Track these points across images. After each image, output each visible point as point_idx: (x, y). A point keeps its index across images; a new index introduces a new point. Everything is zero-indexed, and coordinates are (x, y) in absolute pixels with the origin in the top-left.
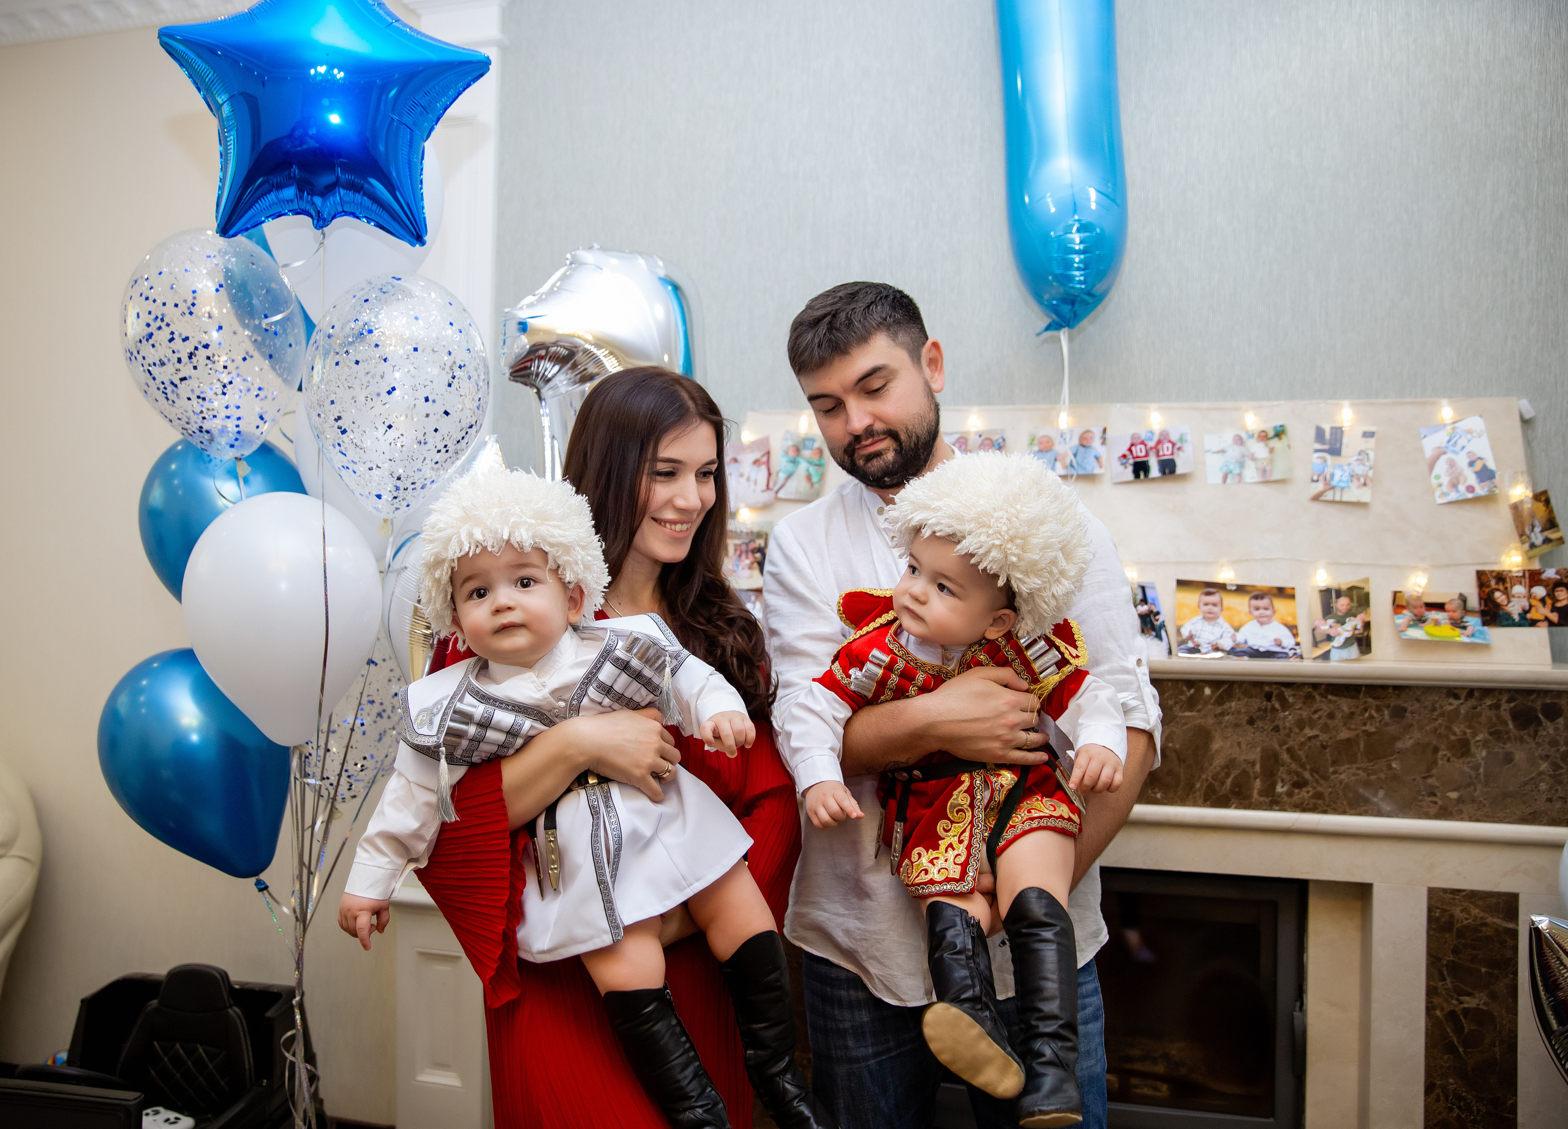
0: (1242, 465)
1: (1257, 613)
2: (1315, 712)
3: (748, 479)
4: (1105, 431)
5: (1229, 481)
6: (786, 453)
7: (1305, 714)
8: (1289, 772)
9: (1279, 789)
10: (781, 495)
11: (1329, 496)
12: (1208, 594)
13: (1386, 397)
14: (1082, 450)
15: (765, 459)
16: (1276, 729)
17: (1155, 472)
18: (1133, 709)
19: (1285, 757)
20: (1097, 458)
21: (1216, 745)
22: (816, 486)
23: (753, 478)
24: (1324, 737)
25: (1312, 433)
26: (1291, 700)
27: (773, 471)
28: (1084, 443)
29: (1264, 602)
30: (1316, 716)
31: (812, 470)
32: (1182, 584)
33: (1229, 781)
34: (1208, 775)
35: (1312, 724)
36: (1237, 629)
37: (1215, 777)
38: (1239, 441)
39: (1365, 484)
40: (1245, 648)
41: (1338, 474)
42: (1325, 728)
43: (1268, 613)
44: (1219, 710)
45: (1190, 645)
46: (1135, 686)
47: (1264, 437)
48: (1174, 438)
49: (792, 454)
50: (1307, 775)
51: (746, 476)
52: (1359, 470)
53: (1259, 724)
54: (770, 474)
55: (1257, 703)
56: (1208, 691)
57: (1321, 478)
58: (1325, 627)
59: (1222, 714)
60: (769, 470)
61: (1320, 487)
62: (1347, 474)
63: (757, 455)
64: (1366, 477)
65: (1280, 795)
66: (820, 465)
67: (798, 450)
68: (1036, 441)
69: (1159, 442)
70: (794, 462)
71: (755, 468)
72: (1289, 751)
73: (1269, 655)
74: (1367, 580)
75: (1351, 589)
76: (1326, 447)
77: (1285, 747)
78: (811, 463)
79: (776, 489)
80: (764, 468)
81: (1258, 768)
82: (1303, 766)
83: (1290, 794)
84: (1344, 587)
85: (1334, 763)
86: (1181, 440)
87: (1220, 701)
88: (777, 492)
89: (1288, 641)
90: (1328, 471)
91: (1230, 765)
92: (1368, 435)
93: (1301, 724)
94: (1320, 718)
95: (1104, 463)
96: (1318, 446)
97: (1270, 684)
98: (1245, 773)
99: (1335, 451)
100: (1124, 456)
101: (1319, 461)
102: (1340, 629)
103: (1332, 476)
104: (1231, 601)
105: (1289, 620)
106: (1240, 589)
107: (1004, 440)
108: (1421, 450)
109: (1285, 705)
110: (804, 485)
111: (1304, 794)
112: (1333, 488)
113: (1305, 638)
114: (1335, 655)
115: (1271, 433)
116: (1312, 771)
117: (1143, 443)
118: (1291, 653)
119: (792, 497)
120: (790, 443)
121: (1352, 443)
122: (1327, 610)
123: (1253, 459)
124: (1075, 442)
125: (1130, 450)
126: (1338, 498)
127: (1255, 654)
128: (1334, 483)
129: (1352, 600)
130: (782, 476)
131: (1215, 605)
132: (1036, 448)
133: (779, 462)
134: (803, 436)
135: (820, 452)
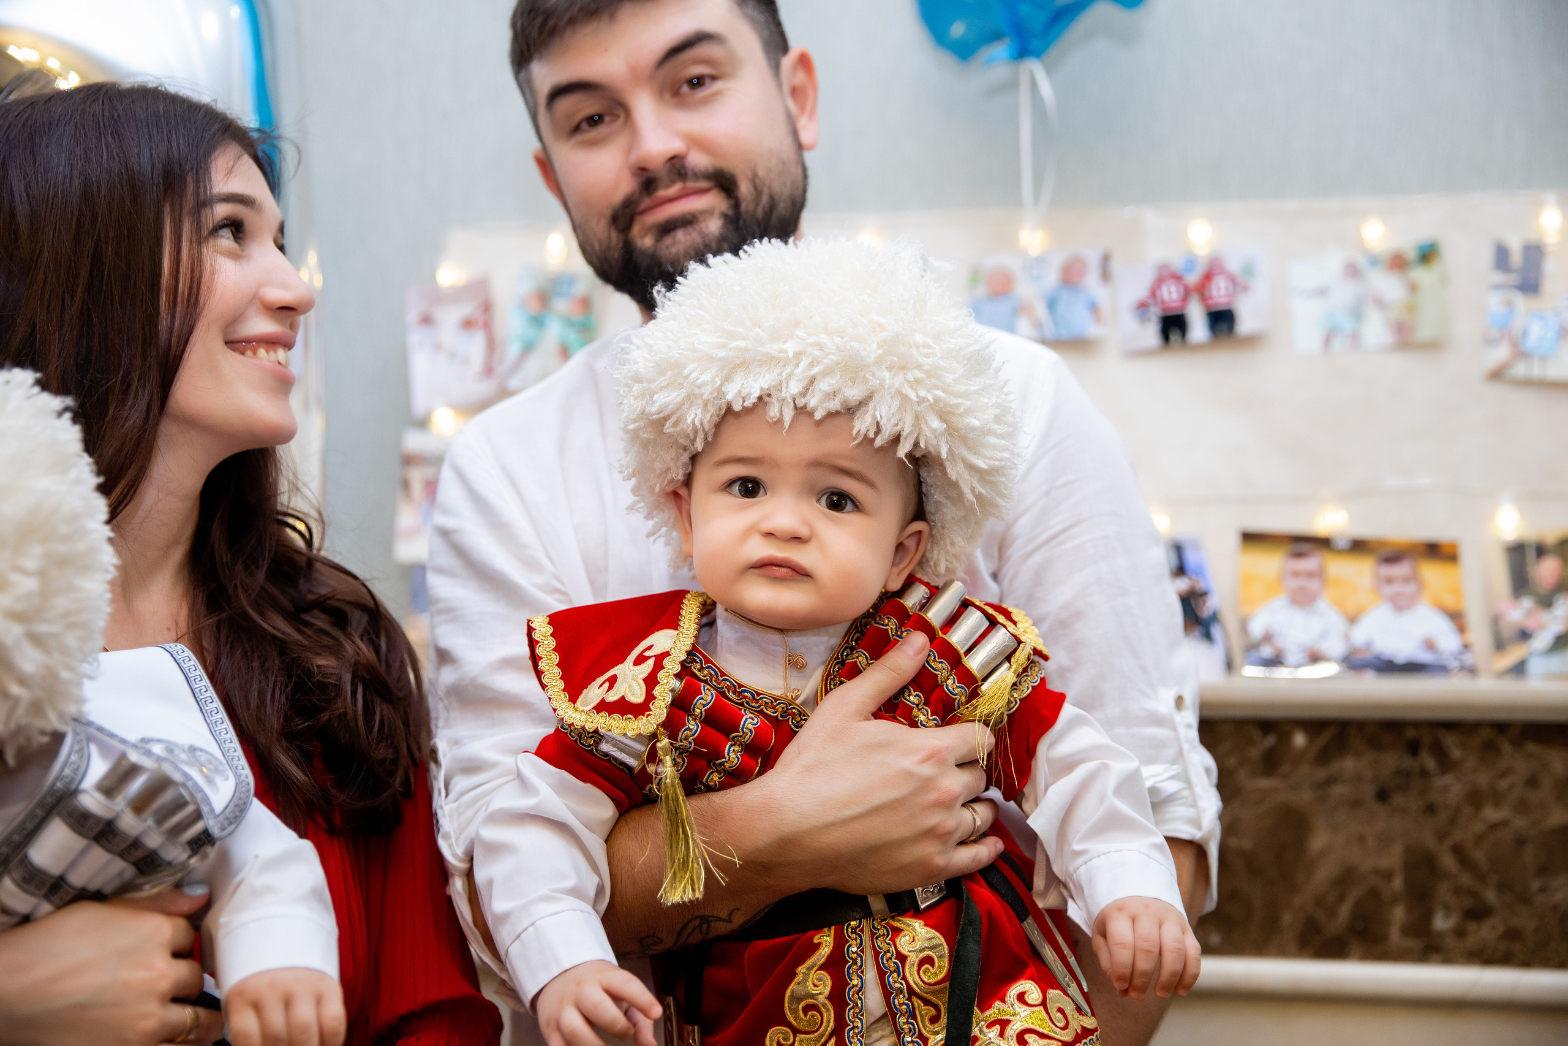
0: (1357, 314)
1: (1389, 590)
2: (1503, 775)
3: (452, 356)
4: (1106, 257)
5: (1337, 344)
6: (523, 304)
7: (1483, 779)
8: (1458, 891)
9: (1441, 922)
10: (513, 383)
11: (1520, 370)
12: (1299, 555)
14: (1065, 292)
15: (482, 318)
16: (1430, 809)
17: (1198, 328)
18: (1170, 799)
19: (1448, 862)
20: (1094, 309)
21: (1319, 841)
23: (460, 353)
24: (1520, 823)
25: (1487, 256)
26: (1456, 753)
27: (498, 338)
29: (1401, 570)
30: (1503, 784)
31: (572, 335)
32: (1251, 538)
33: (1344, 911)
34: (1303, 899)
35: (1497, 798)
36: (1352, 619)
37: (1319, 901)
38: (1353, 271)
40: (1367, 656)
41: (1536, 329)
42: (1522, 807)
43: (1410, 588)
44: (1321, 774)
45: (1267, 652)
46: (1171, 752)
47: (1398, 263)
48: (1233, 265)
49: (534, 306)
50: (1490, 896)
51: (447, 349)
53: (1398, 799)
54: (491, 345)
55: (1392, 760)
56: (1299, 740)
57: (1505, 338)
58: (1518, 612)
59: (1329, 782)
60: (490, 336)
61: (1500, 354)
62: (1551, 328)
63: (466, 309)
65: (1441, 934)
66: (586, 327)
67: (544, 299)
68: (980, 279)
69: (1208, 277)
70: (537, 322)
71: (464, 334)
72: (1458, 850)
73: (1412, 668)
77: (1449, 843)
78: (568, 322)
79: (501, 371)
80: (480, 335)
81: (1398, 883)
82: (1482, 878)
83: (1460, 932)
85: (1543, 871)
86: (1249, 270)
87: (1324, 757)
88: (503, 377)
89: (1448, 641)
90: (1517, 325)
91: (1346, 877)
93: (1476, 799)
94: (1511, 787)
95: (1106, 316)
96: (1498, 277)
97: (1416, 724)
98: (1374, 894)
99: (1530, 286)
100: (1143, 304)
101: (1500, 306)
102: (1544, 617)
103: (1525, 332)
104: (1341, 568)
105: (1450, 601)
106: (1358, 547)
109: (1446, 764)
111: (1486, 932)
112: (1527, 355)
113: (1479, 635)
114: (1537, 666)
115: (1411, 255)
116: (1503, 887)
117: (1177, 278)
118: (1454, 664)
120: (530, 286)
121: (1561, 270)
122: (1521, 583)
123: (1380, 303)
124: (1052, 278)
125: (1153, 294)
126: (1535, 375)
127: (1387, 667)
128: (1528, 345)
130: (515, 349)
131: (1311, 575)
132: (982, 291)
133: (508, 321)
134: (553, 271)
135: (587, 303)
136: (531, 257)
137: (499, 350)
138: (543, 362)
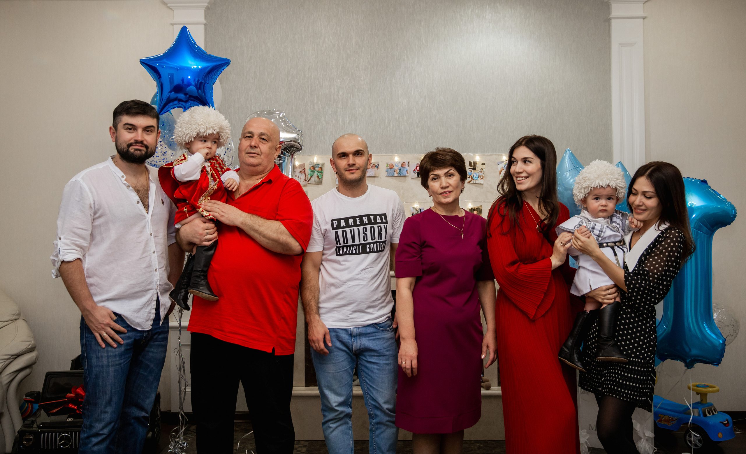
3: (298, 177)
4: (409, 162)
6: (311, 169)
10: (309, 183)
11: (472, 182)
13: (489, 153)
14: (402, 168)
15: (304, 171)
20: (407, 171)
22: (321, 179)
23: (300, 177)
27: (307, 175)
28: (403, 166)
31: (319, 174)
39: (482, 179)
41: (475, 175)
49: (312, 169)
51: (297, 176)
52: (481, 174)
54: (305, 176)
57: (470, 177)
60: (305, 174)
61: (470, 179)
62: (477, 176)
63: (301, 170)
64: (482, 176)
66: (321, 173)
67: (314, 168)
68: (388, 165)
71: (300, 173)
74: (481, 206)
75: (477, 208)
76: (472, 167)
78: (318, 172)
79: (308, 180)
80: (303, 174)
84: (476, 208)
88: (308, 182)
92: (483, 164)
95: (409, 172)
99: (474, 169)
100: (415, 170)
101: (470, 172)
103: (473, 176)
107: (379, 165)
108: (498, 169)
110: (317, 179)
112: (474, 179)
119: (313, 183)
120: (312, 166)
121: (479, 167)
124: (400, 166)
125: (416, 168)
126: (475, 183)
128: (474, 178)
129: (477, 212)
130: (309, 176)
132: (388, 168)
133: (308, 172)
134: (315, 163)
135: (321, 168)
136: (311, 161)
137: (307, 177)
138: (314, 179)
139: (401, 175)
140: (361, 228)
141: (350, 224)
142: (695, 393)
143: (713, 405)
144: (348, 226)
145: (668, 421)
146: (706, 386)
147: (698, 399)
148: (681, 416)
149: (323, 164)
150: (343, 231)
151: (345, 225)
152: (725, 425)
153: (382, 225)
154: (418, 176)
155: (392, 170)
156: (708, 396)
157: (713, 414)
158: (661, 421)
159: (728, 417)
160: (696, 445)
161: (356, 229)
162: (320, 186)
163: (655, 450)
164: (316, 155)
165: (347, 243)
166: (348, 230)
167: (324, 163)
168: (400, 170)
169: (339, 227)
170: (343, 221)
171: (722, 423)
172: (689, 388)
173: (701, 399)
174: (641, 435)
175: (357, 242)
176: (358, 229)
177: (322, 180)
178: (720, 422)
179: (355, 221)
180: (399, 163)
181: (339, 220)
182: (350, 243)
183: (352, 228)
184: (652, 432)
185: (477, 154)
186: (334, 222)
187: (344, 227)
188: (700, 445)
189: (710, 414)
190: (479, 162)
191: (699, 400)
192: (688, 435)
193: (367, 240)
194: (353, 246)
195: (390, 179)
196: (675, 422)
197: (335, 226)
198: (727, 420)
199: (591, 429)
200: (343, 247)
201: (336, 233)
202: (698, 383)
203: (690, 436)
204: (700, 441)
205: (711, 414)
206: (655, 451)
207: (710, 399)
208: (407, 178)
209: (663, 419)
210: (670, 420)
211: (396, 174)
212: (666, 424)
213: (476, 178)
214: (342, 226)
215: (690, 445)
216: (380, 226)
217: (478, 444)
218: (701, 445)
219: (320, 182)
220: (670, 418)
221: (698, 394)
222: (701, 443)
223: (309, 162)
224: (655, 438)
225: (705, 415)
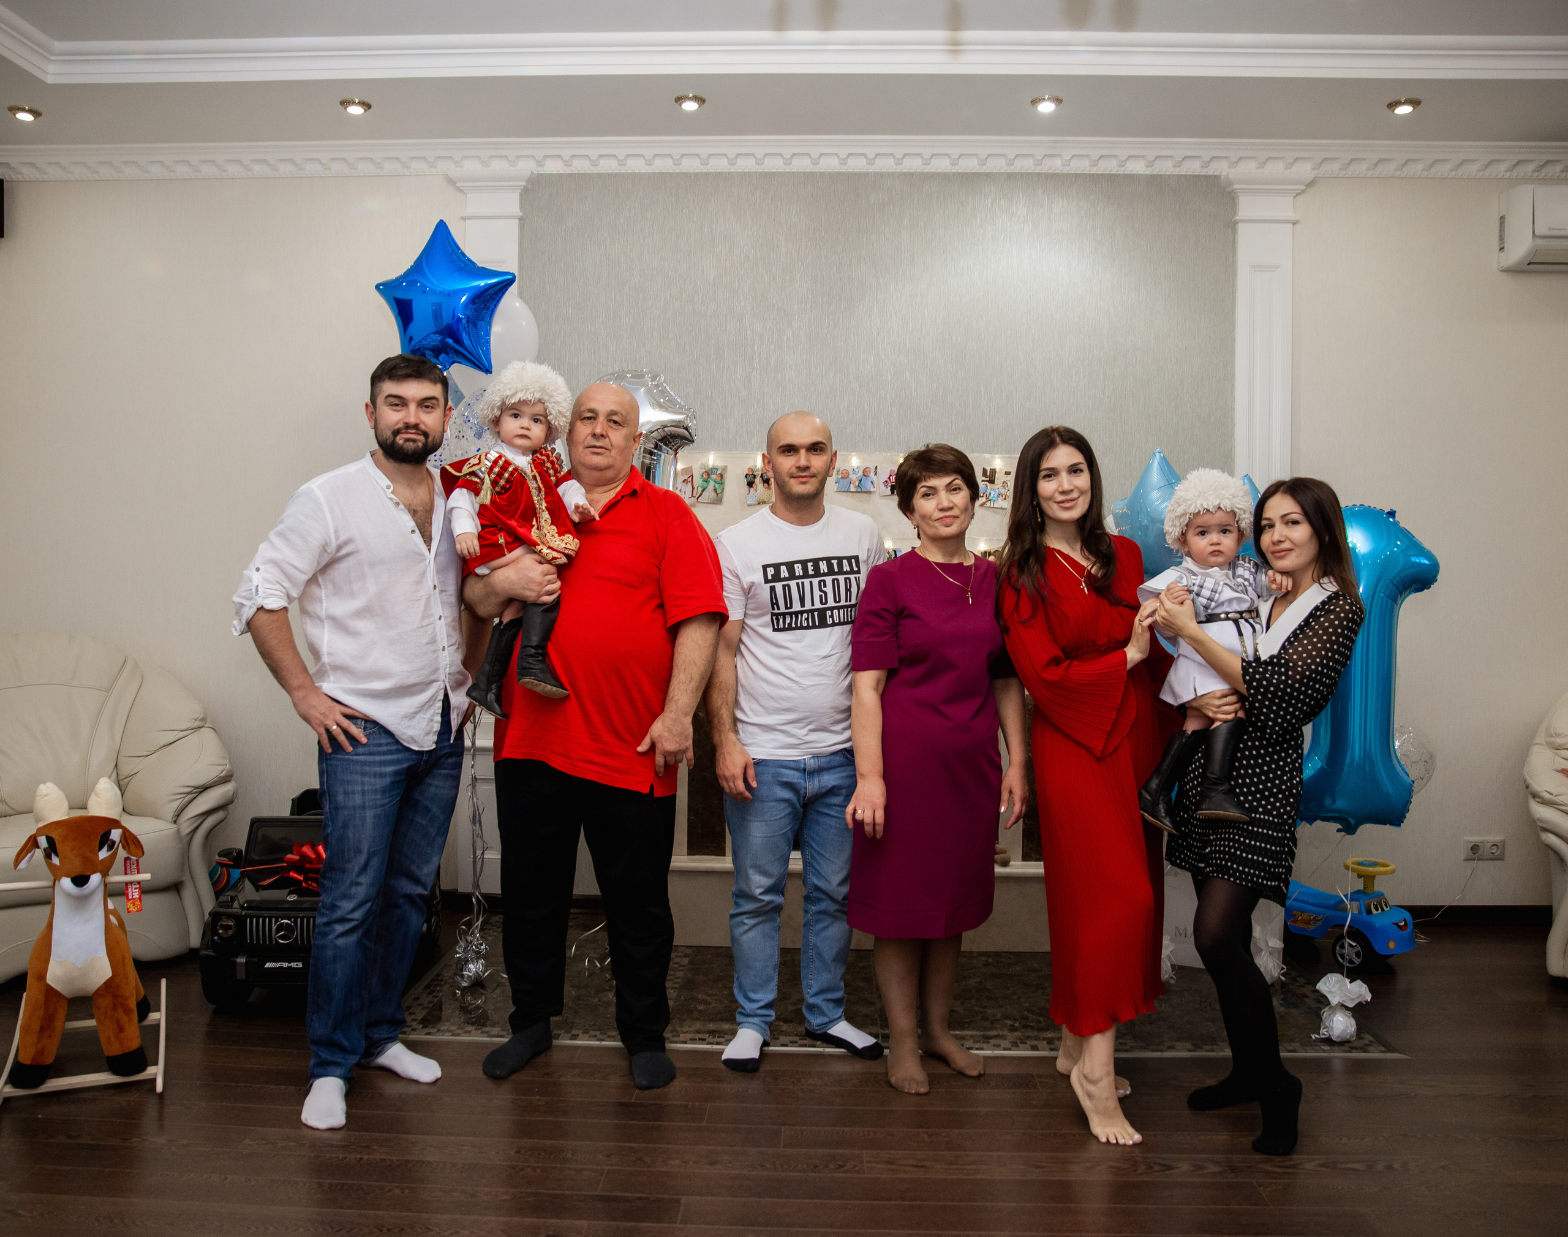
3: (681, 491)
4: (876, 468)
6: (702, 477)
10: (699, 500)
14: (864, 478)
15: (690, 479)
20: (872, 483)
22: (720, 495)
23: (683, 490)
27: (695, 486)
28: (865, 473)
31: (716, 485)
39: (1005, 499)
41: (993, 493)
49: (705, 476)
51: (679, 489)
52: (1003, 491)
54: (693, 488)
57: (985, 495)
60: (693, 486)
61: (983, 500)
62: (996, 494)
63: (686, 477)
64: (1005, 496)
66: (721, 483)
67: (708, 475)
68: (840, 474)
70: (706, 481)
71: (684, 484)
75: (995, 552)
76: (988, 479)
78: (716, 482)
79: (697, 496)
80: (690, 484)
84: (992, 551)
88: (698, 498)
90: (988, 492)
95: (876, 486)
96: (984, 479)
99: (992, 481)
100: (886, 482)
101: (984, 486)
103: (990, 494)
110: (713, 494)
112: (989, 502)
119: (707, 501)
120: (704, 471)
121: (999, 479)
124: (861, 473)
125: (889, 478)
126: (992, 506)
128: (990, 498)
130: (700, 489)
132: (840, 476)
133: (698, 481)
134: (711, 466)
135: (721, 476)
136: (704, 461)
137: (695, 490)
138: (709, 494)
139: (862, 490)
140: (816, 581)
141: (797, 574)
142: (1355, 875)
143: (1382, 895)
144: (792, 576)
145: (1307, 922)
146: (1374, 864)
147: (1360, 885)
148: (1329, 913)
149: (725, 469)
150: (784, 586)
151: (787, 576)
152: (1401, 928)
153: (852, 577)
154: (893, 493)
155: (846, 480)
156: (1376, 881)
157: (1383, 910)
158: (1296, 921)
159: (1407, 915)
160: (1351, 962)
161: (807, 581)
162: (718, 506)
163: (1283, 969)
164: (712, 452)
165: (791, 607)
166: (793, 584)
167: (726, 467)
168: (860, 481)
169: (777, 578)
170: (783, 568)
171: (1397, 924)
172: (1347, 867)
173: (1364, 885)
174: (1262, 945)
175: (808, 606)
176: (811, 583)
177: (722, 495)
178: (1393, 923)
179: (805, 569)
180: (858, 468)
181: (777, 567)
182: (797, 607)
183: (800, 581)
184: (1280, 940)
185: (997, 456)
186: (768, 569)
187: (785, 579)
188: (1357, 961)
189: (1377, 909)
190: (1001, 470)
191: (1361, 887)
192: (1339, 944)
193: (826, 603)
194: (802, 613)
195: (842, 497)
196: (1320, 923)
197: (770, 577)
198: (1405, 920)
199: (1178, 934)
200: (784, 615)
201: (773, 589)
202: (1360, 859)
203: (1342, 947)
204: (1357, 954)
205: (1380, 911)
206: (1282, 971)
207: (1379, 886)
208: (872, 495)
209: (1300, 918)
210: (1310, 920)
211: (852, 489)
212: (1304, 926)
213: (994, 499)
214: (782, 576)
215: (1341, 960)
216: (849, 579)
217: (984, 959)
218: (1359, 960)
219: (718, 500)
220: (1312, 918)
221: (1360, 876)
222: (1359, 958)
223: (699, 463)
224: (1285, 950)
225: (1369, 912)
